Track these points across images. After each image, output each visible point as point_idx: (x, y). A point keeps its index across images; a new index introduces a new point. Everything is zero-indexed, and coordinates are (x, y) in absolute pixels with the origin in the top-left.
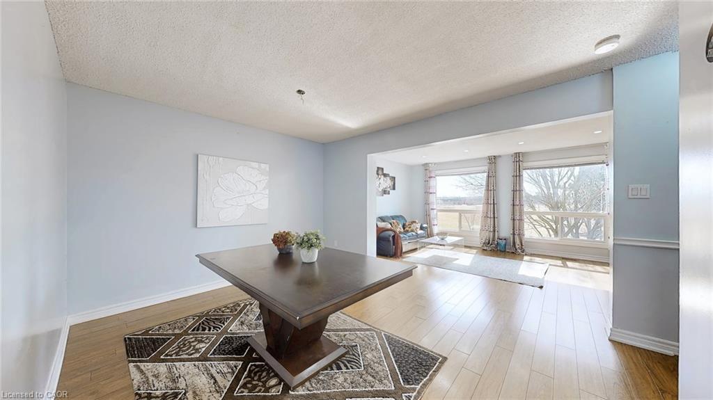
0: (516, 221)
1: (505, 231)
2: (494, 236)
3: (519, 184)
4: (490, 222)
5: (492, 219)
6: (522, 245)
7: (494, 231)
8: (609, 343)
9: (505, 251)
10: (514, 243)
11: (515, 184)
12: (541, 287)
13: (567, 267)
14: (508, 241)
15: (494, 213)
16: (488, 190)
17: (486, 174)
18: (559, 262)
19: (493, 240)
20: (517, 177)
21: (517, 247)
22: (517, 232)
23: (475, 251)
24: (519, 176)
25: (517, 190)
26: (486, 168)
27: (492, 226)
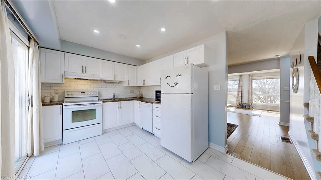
0: (250, 97)
1: (245, 101)
2: (241, 103)
3: (251, 85)
4: (240, 98)
5: (241, 97)
6: (252, 106)
7: (241, 101)
8: (279, 126)
9: (245, 108)
10: (249, 105)
11: (249, 84)
12: (260, 116)
13: (269, 112)
14: (247, 104)
15: (241, 95)
16: (239, 86)
17: (238, 81)
18: (266, 111)
19: (241, 104)
20: (250, 82)
21: (250, 106)
22: (250, 101)
23: (234, 108)
24: (251, 82)
25: (250, 87)
26: (238, 79)
27: (241, 99)
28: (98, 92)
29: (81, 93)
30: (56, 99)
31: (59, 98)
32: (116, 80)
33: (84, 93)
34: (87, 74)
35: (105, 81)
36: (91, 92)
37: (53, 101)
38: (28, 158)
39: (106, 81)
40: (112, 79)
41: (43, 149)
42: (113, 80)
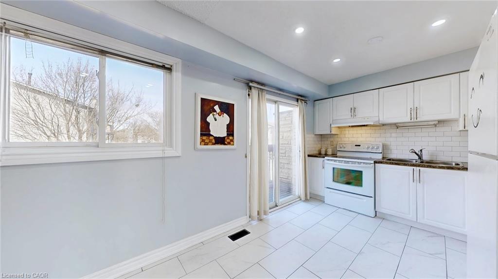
28: (381, 145)
29: (356, 146)
30: (330, 152)
31: (332, 151)
32: (418, 120)
33: (360, 146)
34: (359, 118)
35: (397, 126)
36: (369, 145)
37: (327, 153)
38: (299, 199)
39: (400, 125)
40: (408, 119)
41: (309, 198)
42: (410, 121)
